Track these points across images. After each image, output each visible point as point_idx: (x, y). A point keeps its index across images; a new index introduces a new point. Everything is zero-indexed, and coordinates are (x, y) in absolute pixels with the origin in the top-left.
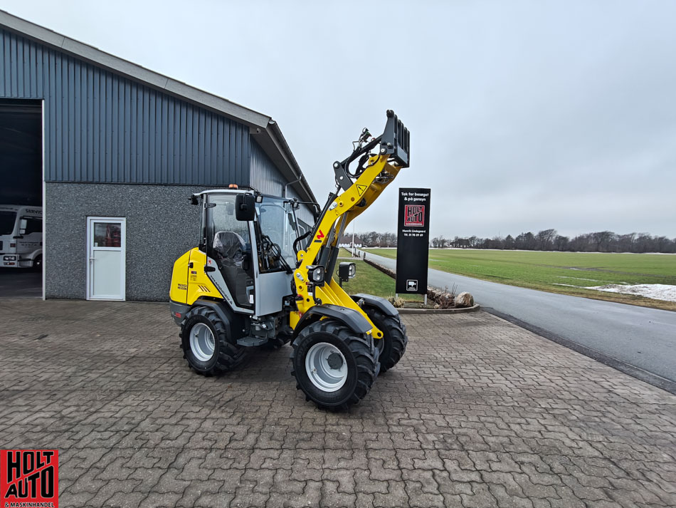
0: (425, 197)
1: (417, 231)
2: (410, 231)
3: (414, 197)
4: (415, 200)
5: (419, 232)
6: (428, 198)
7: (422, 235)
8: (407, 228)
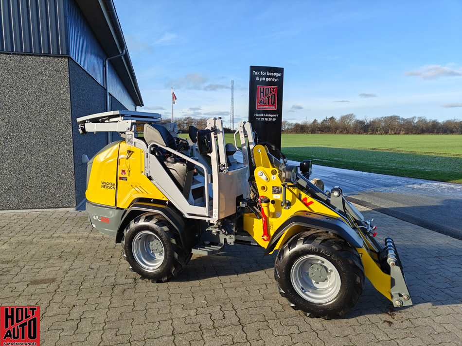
0: (278, 77)
1: (269, 115)
2: (263, 115)
3: (266, 76)
4: (268, 79)
5: (272, 116)
6: (281, 79)
7: (274, 120)
8: (259, 112)
